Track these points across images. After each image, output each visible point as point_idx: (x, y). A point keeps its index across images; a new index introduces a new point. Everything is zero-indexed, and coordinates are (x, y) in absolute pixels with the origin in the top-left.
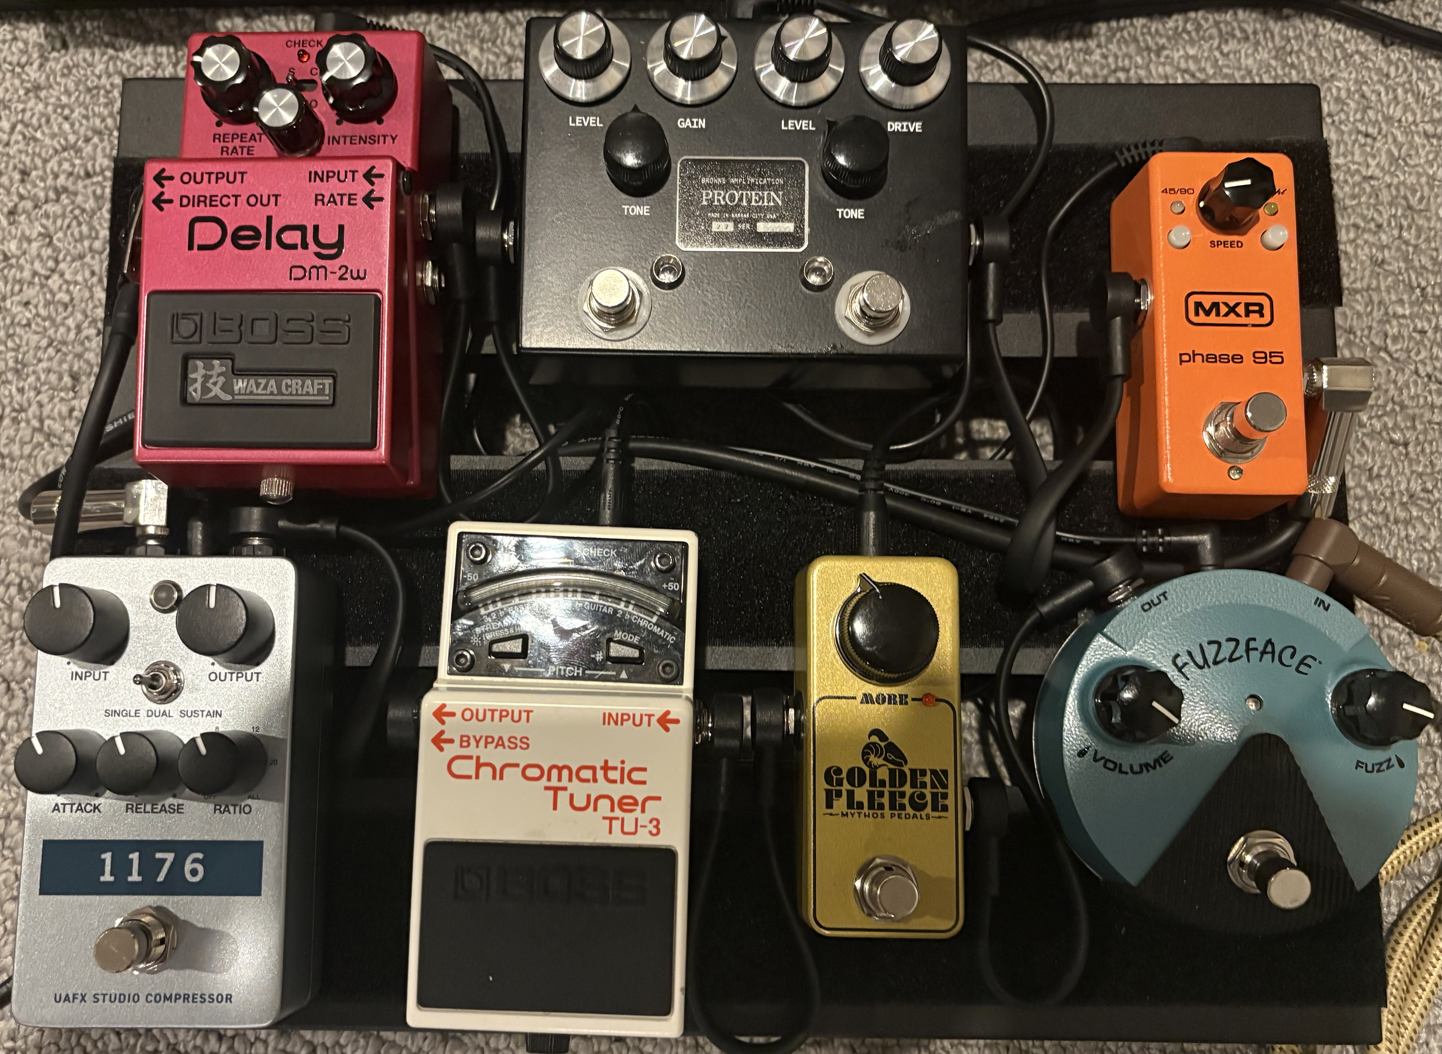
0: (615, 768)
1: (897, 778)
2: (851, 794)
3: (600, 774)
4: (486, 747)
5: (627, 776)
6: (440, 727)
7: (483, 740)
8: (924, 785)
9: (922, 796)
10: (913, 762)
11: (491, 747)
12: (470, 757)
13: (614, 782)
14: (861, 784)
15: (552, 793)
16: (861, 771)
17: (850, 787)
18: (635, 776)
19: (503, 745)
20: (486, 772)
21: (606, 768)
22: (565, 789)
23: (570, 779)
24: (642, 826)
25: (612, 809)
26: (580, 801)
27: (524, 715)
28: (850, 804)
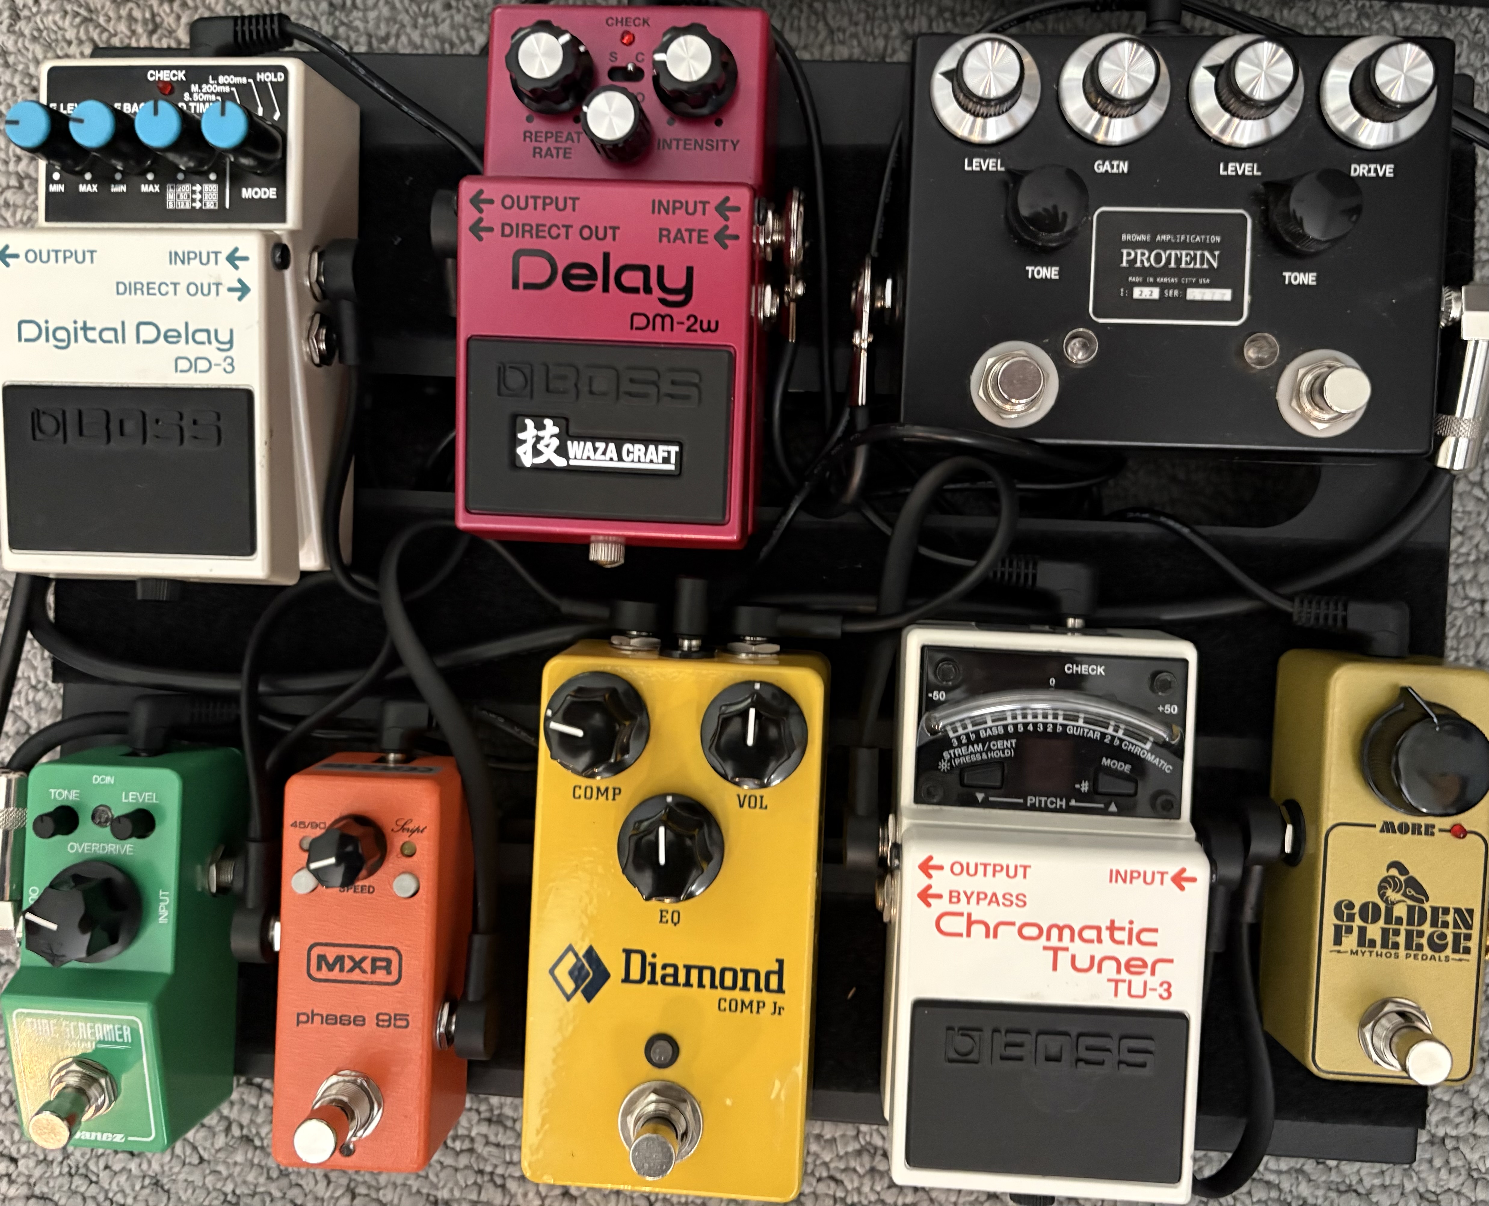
0: (1122, 929)
1: (1416, 916)
2: (1362, 931)
3: (1106, 934)
4: (978, 903)
5: (1135, 936)
6: (926, 881)
7: (975, 896)
8: (1445, 924)
9: (1443, 936)
10: (1435, 899)
11: (984, 903)
12: (961, 914)
13: (1122, 943)
14: (1375, 920)
16: (1376, 906)
17: (1362, 924)
18: (1145, 937)
19: (997, 902)
20: (978, 930)
22: (1066, 949)
23: (1072, 939)
24: (1151, 989)
25: (1119, 971)
26: (1083, 962)
27: (1021, 871)
28: (1361, 942)
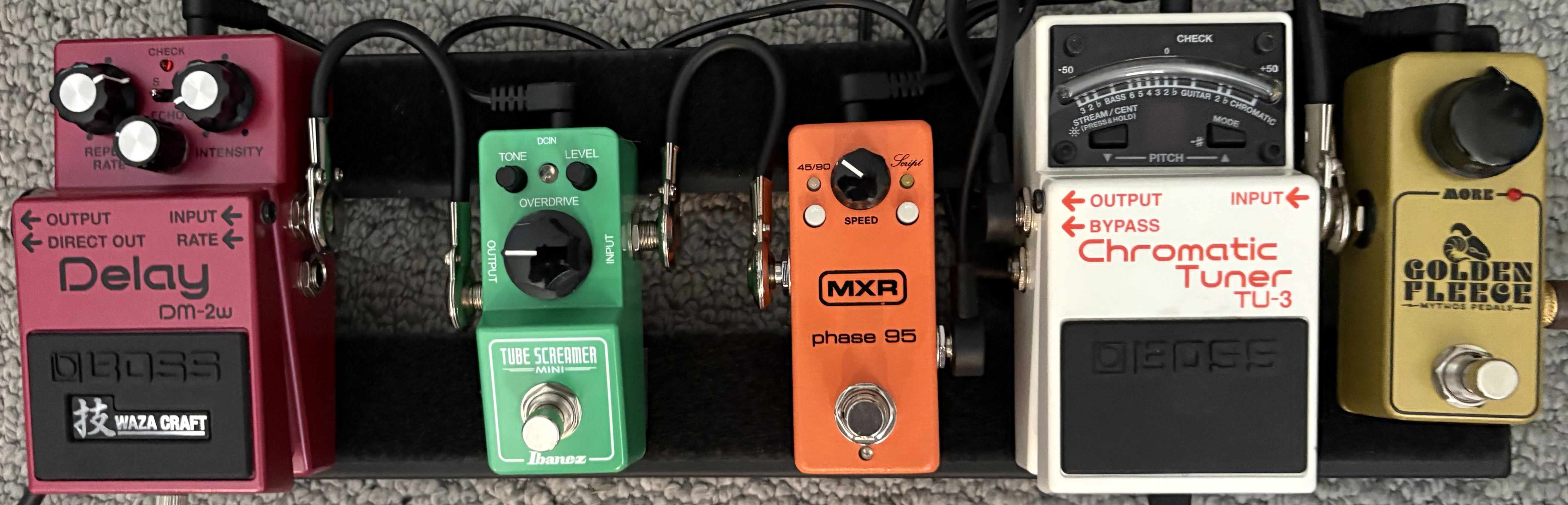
0: (1245, 246)
1: (1480, 270)
2: (1431, 286)
3: (1230, 251)
4: (1116, 230)
5: (1257, 251)
6: (1070, 214)
7: (1113, 224)
8: (1507, 278)
9: (1505, 288)
10: (1496, 256)
11: (1122, 230)
13: (1245, 258)
14: (1442, 276)
15: (1183, 271)
16: (1442, 264)
17: (1431, 280)
18: (1265, 252)
19: (1133, 228)
21: (1236, 245)
22: (1196, 267)
23: (1201, 258)
24: (1273, 299)
25: (1244, 285)
26: (1211, 279)
27: (1153, 198)
28: (1430, 296)
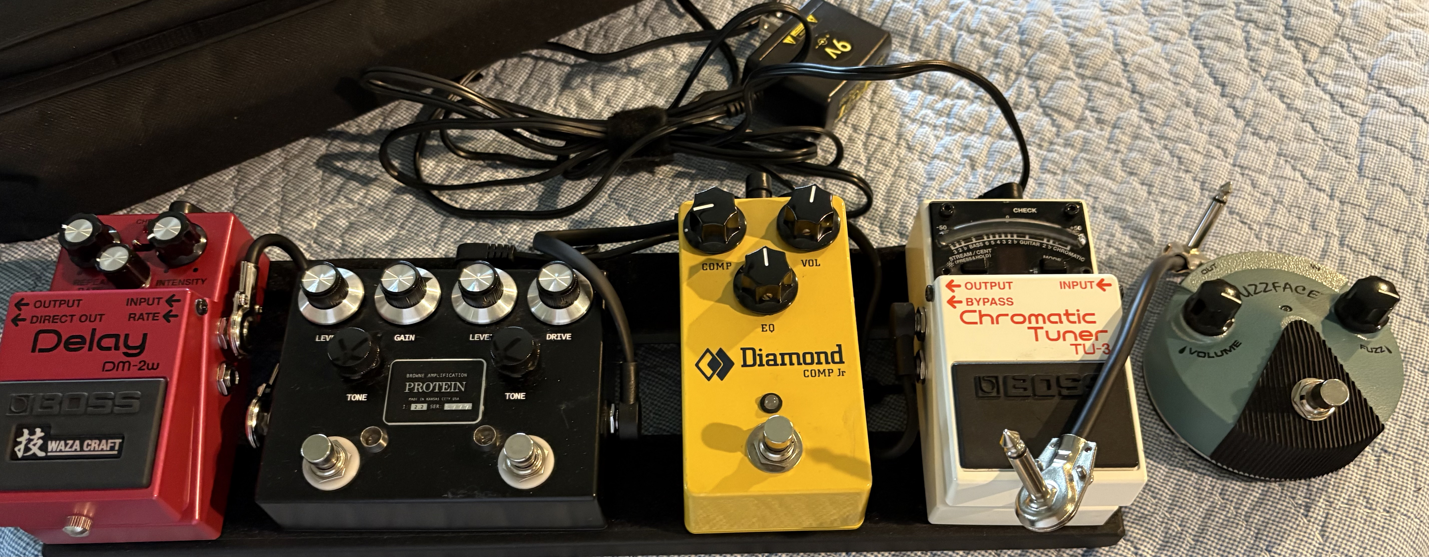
0: (1073, 315)
3: (1064, 318)
4: (984, 305)
6: (951, 294)
7: (982, 301)
11: (988, 305)
12: (975, 312)
13: (1074, 322)
15: (1033, 331)
18: (1088, 318)
19: (995, 303)
20: (986, 320)
21: (1067, 315)
22: (1042, 328)
23: (1044, 322)
24: (1098, 349)
25: (1076, 339)
26: (1053, 336)
27: (1008, 286)
